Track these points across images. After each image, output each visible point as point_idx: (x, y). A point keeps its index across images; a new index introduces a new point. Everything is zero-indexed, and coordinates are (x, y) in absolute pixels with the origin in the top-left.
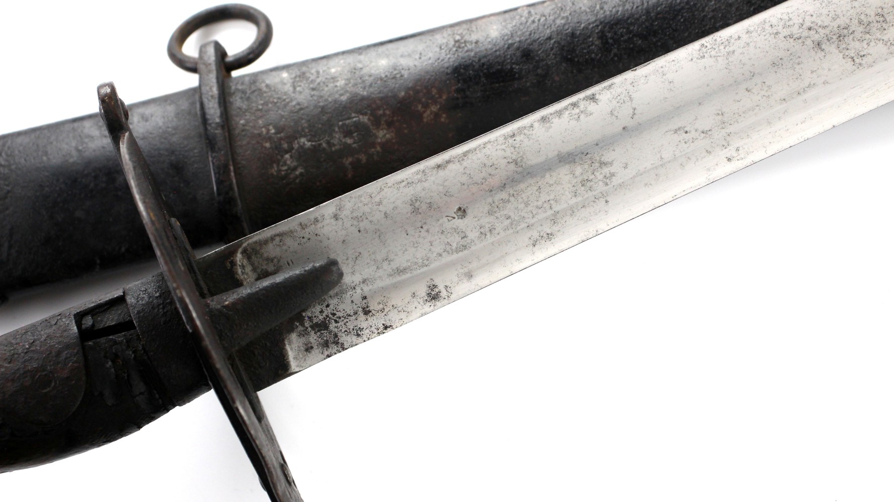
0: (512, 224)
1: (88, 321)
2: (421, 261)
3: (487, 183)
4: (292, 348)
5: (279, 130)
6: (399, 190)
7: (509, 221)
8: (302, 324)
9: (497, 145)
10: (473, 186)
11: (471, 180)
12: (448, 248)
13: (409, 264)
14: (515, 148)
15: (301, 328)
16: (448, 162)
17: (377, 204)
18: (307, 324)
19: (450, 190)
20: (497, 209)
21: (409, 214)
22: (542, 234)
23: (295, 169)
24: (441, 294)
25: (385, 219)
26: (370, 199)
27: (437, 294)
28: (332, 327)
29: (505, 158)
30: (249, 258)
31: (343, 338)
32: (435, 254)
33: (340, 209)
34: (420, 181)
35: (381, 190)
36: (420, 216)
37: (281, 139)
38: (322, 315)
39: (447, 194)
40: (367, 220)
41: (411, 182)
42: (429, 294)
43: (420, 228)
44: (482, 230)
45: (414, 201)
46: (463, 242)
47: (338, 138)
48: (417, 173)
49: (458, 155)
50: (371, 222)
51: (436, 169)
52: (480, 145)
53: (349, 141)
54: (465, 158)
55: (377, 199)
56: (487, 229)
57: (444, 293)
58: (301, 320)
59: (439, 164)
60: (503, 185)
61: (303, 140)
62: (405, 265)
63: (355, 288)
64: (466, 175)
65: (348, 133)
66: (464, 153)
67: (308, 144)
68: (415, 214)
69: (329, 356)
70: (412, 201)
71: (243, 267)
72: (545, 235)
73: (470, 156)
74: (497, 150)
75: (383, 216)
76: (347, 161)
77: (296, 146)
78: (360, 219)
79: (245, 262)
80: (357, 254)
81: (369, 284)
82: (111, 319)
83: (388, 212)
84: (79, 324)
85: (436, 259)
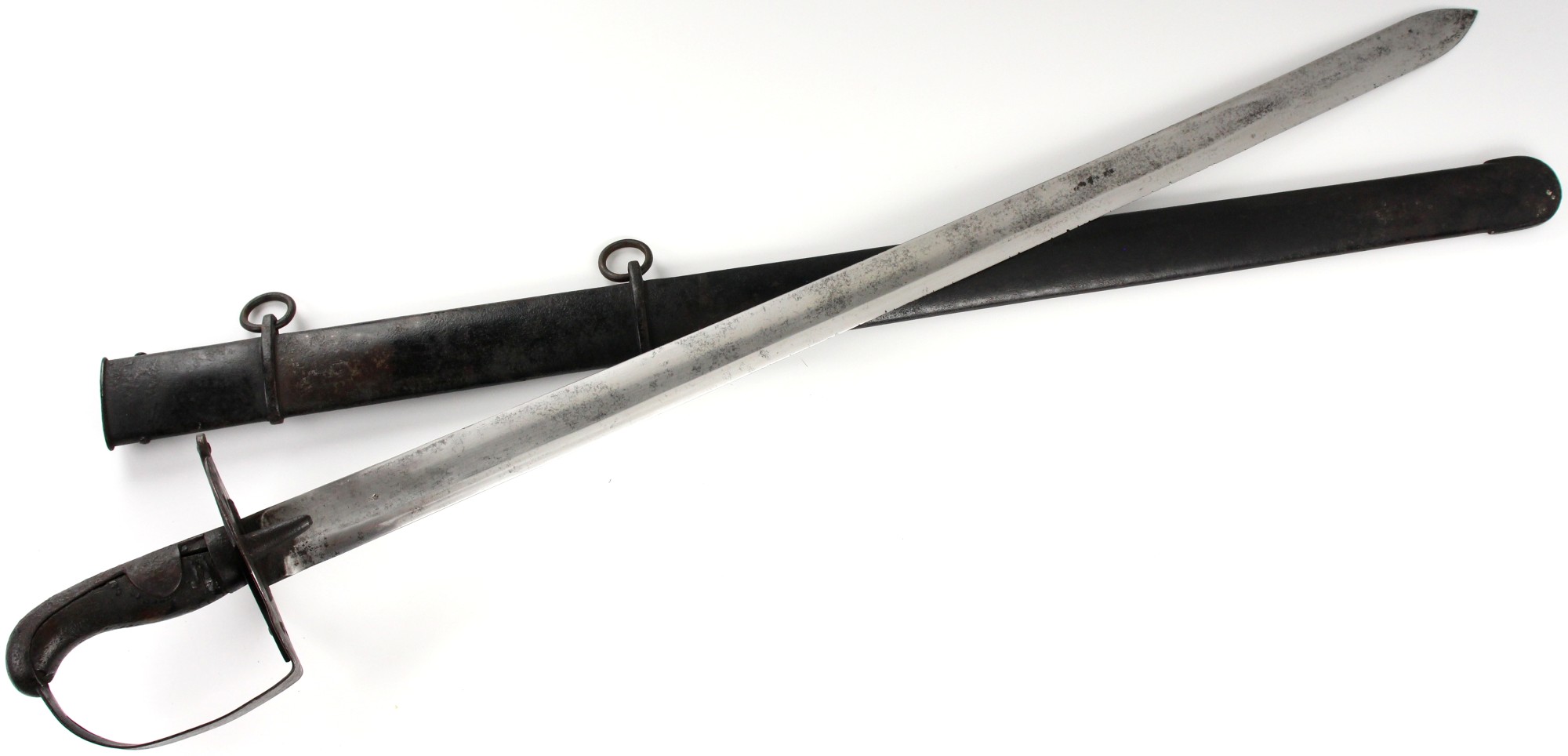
1: (185, 548)
4: (289, 561)
5: (301, 365)
8: (293, 551)
15: (293, 554)
18: (296, 551)
23: (308, 385)
28: (309, 553)
30: (268, 519)
31: (315, 559)
37: (302, 370)
38: (303, 547)
40: (328, 501)
47: (331, 372)
50: (330, 501)
53: (337, 374)
58: (293, 549)
61: (313, 371)
65: (337, 370)
67: (316, 374)
69: (306, 568)
71: (264, 523)
76: (336, 384)
77: (309, 374)
79: (266, 520)
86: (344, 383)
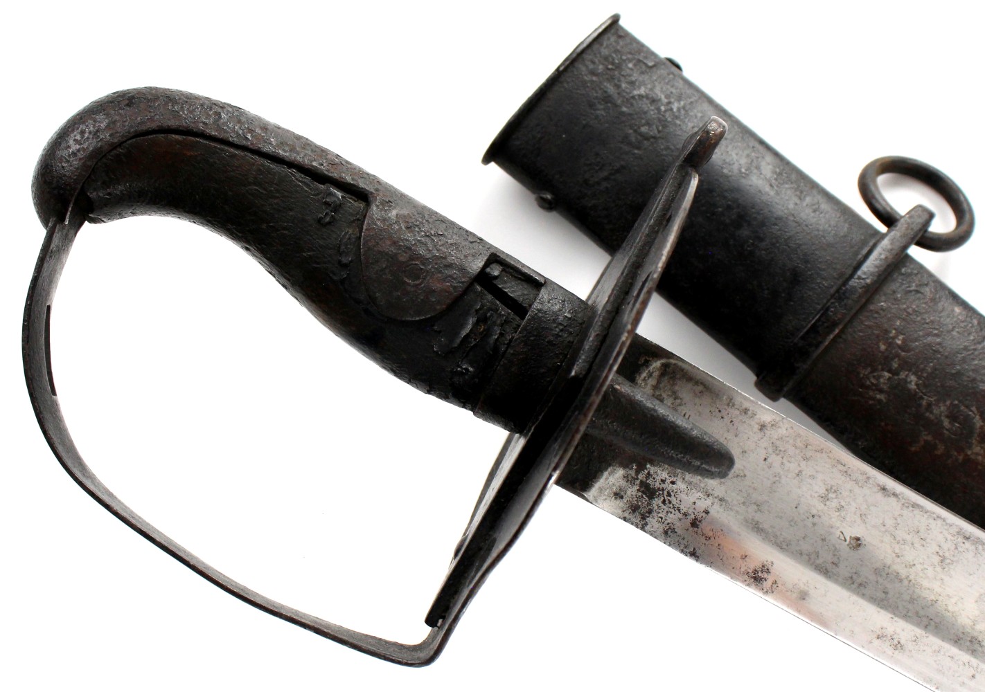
0: (882, 600)
1: (495, 271)
2: (782, 539)
3: (903, 547)
5: (904, 348)
6: (832, 467)
7: (883, 596)
8: (638, 472)
9: (946, 529)
10: (889, 535)
11: (894, 529)
12: (813, 556)
13: (770, 531)
14: (957, 548)
15: (633, 473)
16: (895, 495)
17: (804, 456)
18: (641, 476)
19: (869, 517)
20: (885, 576)
21: (816, 495)
22: (894, 637)
24: (765, 583)
25: (795, 475)
26: (804, 447)
27: (761, 579)
28: (657, 502)
29: (940, 546)
30: (662, 375)
31: (653, 521)
32: (798, 548)
33: (772, 425)
34: (856, 481)
35: (821, 451)
36: (823, 505)
37: (898, 356)
38: (660, 484)
39: (864, 517)
40: (781, 459)
41: (849, 473)
42: (756, 570)
43: (811, 515)
44: (855, 577)
45: (833, 490)
46: (830, 567)
47: (941, 410)
48: (863, 473)
49: (908, 500)
50: (782, 464)
51: (879, 488)
52: (934, 513)
54: (911, 508)
55: (809, 454)
56: (859, 581)
57: (767, 584)
58: (641, 467)
59: (887, 487)
60: (912, 563)
61: (913, 378)
62: (766, 526)
63: (708, 496)
64: (894, 521)
65: (953, 417)
66: (915, 503)
67: (913, 386)
68: (821, 499)
69: (625, 519)
70: (831, 488)
71: (650, 375)
72: (896, 642)
73: (917, 512)
74: (941, 532)
75: (797, 472)
77: (903, 375)
78: (777, 452)
79: (656, 374)
80: (742, 474)
81: (723, 506)
82: (514, 290)
83: (804, 473)
84: (487, 264)
85: (795, 552)
86: (941, 449)
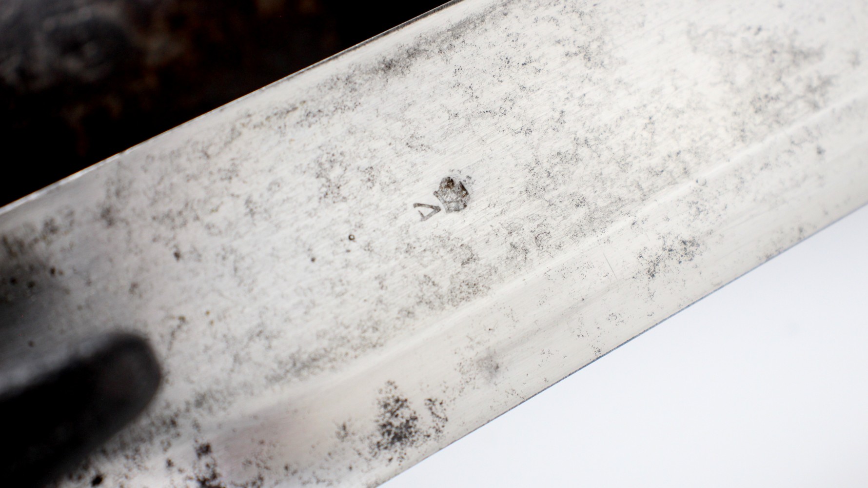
0: (591, 220)
2: (357, 333)
3: (516, 110)
6: (283, 134)
7: (582, 210)
9: (536, 8)
10: (479, 120)
11: (475, 103)
12: (429, 292)
13: (325, 343)
14: (581, 14)
16: (413, 53)
17: (223, 174)
19: (421, 132)
20: (548, 181)
21: (314, 203)
22: (669, 243)
24: (418, 424)
25: (249, 217)
26: (203, 161)
27: (407, 426)
29: (559, 42)
32: (394, 312)
33: (118, 193)
34: (340, 107)
35: (235, 134)
36: (343, 206)
39: (415, 143)
40: (198, 223)
41: (315, 111)
42: (384, 426)
43: (347, 242)
44: (515, 239)
45: (327, 166)
48: (333, 83)
49: (439, 34)
50: (208, 227)
51: (381, 73)
52: (493, 8)
54: (457, 43)
55: (223, 161)
56: (527, 236)
57: (425, 422)
59: (388, 59)
60: (557, 115)
62: (313, 347)
63: (174, 423)
64: (461, 90)
66: (452, 30)
68: (329, 200)
70: (320, 164)
72: (678, 246)
73: (469, 36)
74: (536, 20)
75: (243, 209)
78: (178, 221)
80: (176, 323)
81: (215, 408)
83: (255, 198)
85: (398, 323)
